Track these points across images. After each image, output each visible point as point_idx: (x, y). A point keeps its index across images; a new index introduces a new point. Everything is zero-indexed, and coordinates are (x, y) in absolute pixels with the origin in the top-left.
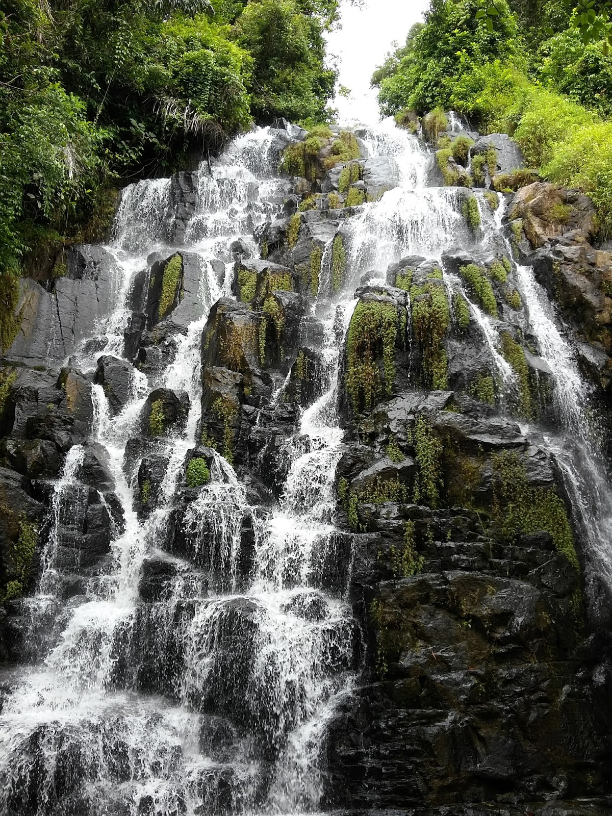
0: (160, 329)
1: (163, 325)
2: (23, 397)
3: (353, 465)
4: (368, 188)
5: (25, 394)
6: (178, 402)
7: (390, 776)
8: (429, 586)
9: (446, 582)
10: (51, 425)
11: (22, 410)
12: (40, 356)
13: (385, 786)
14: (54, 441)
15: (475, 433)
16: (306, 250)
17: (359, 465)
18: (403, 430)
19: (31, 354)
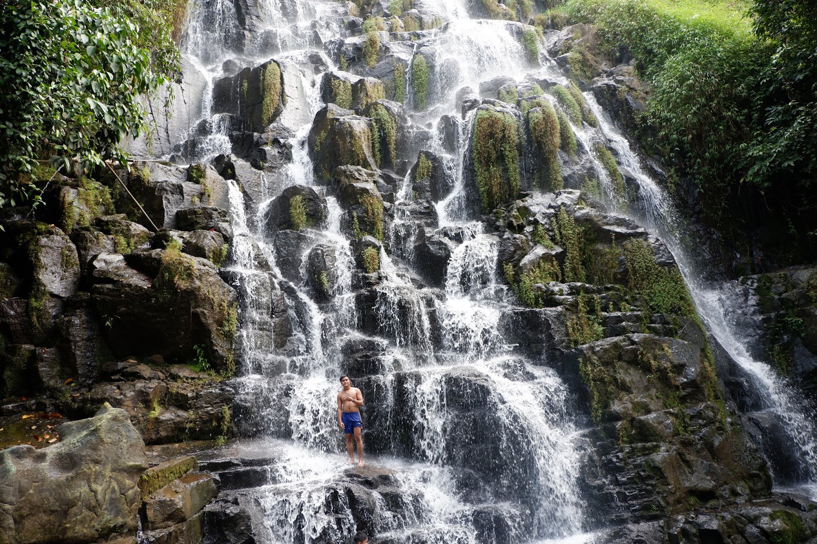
0: (272, 131)
1: (274, 127)
2: (166, 190)
3: (515, 252)
4: (423, 16)
5: (168, 188)
6: (318, 198)
7: (635, 497)
8: (621, 347)
9: (633, 343)
10: (210, 217)
11: (169, 203)
12: (141, 154)
13: (634, 505)
14: (220, 231)
15: (607, 224)
16: (387, 65)
17: (519, 252)
18: (548, 222)
19: (134, 152)
